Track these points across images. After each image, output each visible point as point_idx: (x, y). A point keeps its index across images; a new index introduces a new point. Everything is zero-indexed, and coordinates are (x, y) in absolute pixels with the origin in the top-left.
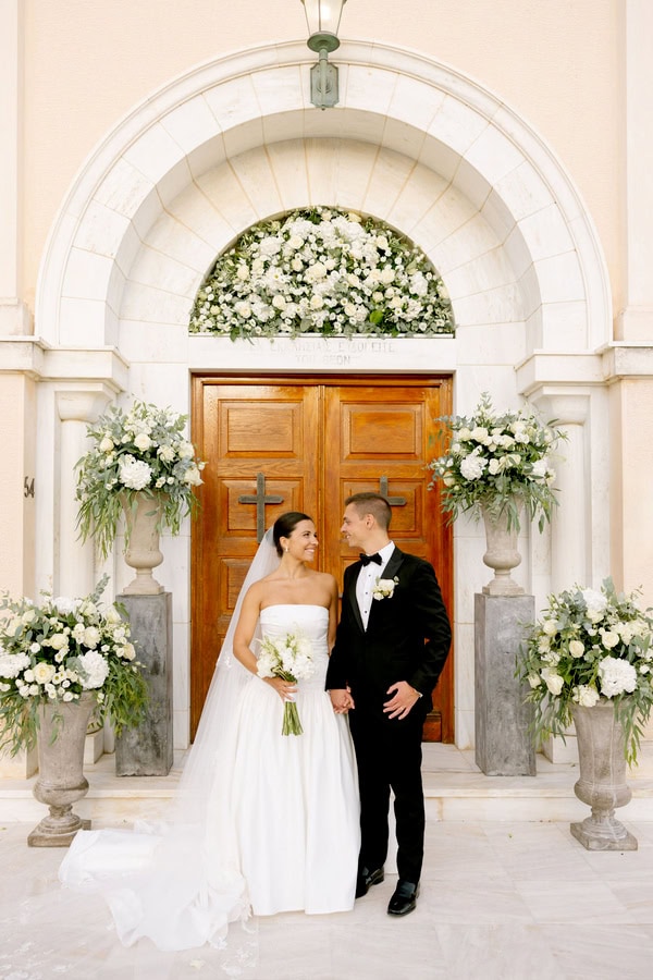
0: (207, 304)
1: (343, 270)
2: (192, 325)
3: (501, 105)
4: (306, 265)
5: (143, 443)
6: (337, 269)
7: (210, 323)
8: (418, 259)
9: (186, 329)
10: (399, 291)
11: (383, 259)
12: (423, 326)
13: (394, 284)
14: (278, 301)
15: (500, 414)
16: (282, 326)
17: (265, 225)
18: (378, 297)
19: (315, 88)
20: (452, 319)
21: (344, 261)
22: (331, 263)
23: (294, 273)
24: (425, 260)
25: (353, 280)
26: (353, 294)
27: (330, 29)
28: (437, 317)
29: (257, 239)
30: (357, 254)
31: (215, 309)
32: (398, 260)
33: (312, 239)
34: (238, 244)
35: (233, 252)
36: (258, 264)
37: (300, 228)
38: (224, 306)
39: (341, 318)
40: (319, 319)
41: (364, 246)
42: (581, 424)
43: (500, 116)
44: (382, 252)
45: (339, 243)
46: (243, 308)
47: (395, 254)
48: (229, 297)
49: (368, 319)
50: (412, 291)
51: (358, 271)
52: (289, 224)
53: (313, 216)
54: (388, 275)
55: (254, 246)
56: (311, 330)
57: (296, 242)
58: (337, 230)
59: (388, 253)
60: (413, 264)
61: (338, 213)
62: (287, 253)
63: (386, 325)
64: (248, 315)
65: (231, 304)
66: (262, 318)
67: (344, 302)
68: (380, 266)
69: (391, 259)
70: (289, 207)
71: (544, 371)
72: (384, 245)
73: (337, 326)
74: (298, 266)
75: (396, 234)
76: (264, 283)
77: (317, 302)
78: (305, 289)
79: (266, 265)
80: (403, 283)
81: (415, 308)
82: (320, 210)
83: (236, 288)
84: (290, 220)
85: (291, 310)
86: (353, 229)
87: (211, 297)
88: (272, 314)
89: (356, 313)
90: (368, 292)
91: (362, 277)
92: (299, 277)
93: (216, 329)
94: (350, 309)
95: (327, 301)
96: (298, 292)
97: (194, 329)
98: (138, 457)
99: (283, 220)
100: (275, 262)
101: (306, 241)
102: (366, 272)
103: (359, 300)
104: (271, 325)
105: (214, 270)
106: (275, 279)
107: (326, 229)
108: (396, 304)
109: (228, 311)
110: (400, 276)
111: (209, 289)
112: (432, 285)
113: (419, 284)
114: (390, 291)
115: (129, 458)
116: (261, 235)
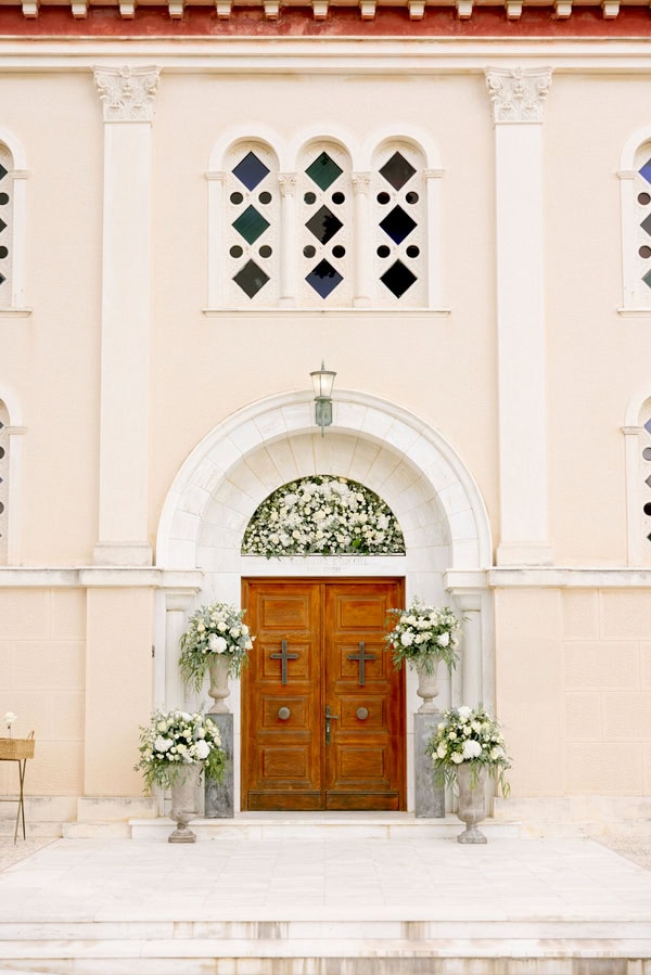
0: (252, 536)
1: (336, 514)
2: (243, 549)
3: (427, 426)
4: (313, 510)
5: (222, 627)
6: (332, 514)
7: (254, 548)
8: (382, 507)
9: (239, 551)
10: (370, 527)
11: (361, 507)
12: (385, 549)
13: (367, 523)
14: (296, 534)
15: (424, 609)
16: (298, 549)
17: (287, 487)
18: (357, 530)
19: (318, 415)
20: (403, 544)
21: (336, 508)
22: (328, 510)
23: (305, 516)
24: (387, 507)
25: (342, 520)
26: (342, 529)
27: (326, 394)
28: (395, 543)
29: (283, 496)
30: (344, 504)
31: (257, 539)
32: (370, 508)
33: (317, 495)
34: (271, 497)
35: (269, 502)
36: (283, 511)
37: (309, 488)
38: (263, 538)
39: (335, 544)
40: (320, 545)
41: (350, 499)
42: (479, 611)
43: (426, 431)
44: (360, 503)
45: (333, 498)
46: (274, 538)
47: (368, 505)
48: (266, 532)
49: (351, 544)
50: (378, 527)
51: (345, 515)
52: (303, 486)
53: (316, 481)
54: (363, 518)
55: (281, 500)
56: (317, 551)
57: (306, 497)
58: (332, 490)
59: (364, 503)
60: (379, 510)
61: (331, 478)
62: (301, 504)
63: (362, 548)
64: (276, 542)
65: (267, 536)
66: (286, 544)
67: (337, 534)
68: (359, 511)
69: (366, 508)
70: (302, 476)
71: (452, 581)
72: (361, 497)
73: (332, 549)
74: (308, 511)
75: (369, 491)
76: (286, 523)
77: (320, 534)
78: (312, 525)
79: (289, 512)
80: (373, 522)
81: (380, 537)
82: (321, 478)
83: (270, 526)
84: (303, 483)
85: (303, 539)
86: (342, 488)
87: (255, 532)
88: (293, 542)
89: (344, 540)
90: (351, 529)
91: (348, 518)
92: (309, 519)
93: (259, 552)
94: (340, 538)
95: (326, 534)
96: (308, 529)
97: (244, 551)
98: (219, 635)
99: (299, 482)
100: (294, 510)
101: (313, 496)
102: (350, 515)
103: (345, 532)
104: (293, 548)
105: (256, 513)
106: (294, 520)
107: (325, 488)
108: (368, 535)
109: (265, 540)
110: (371, 517)
111: (253, 527)
112: (392, 522)
113: (383, 522)
114: (365, 528)
115: (214, 635)
116: (285, 493)
